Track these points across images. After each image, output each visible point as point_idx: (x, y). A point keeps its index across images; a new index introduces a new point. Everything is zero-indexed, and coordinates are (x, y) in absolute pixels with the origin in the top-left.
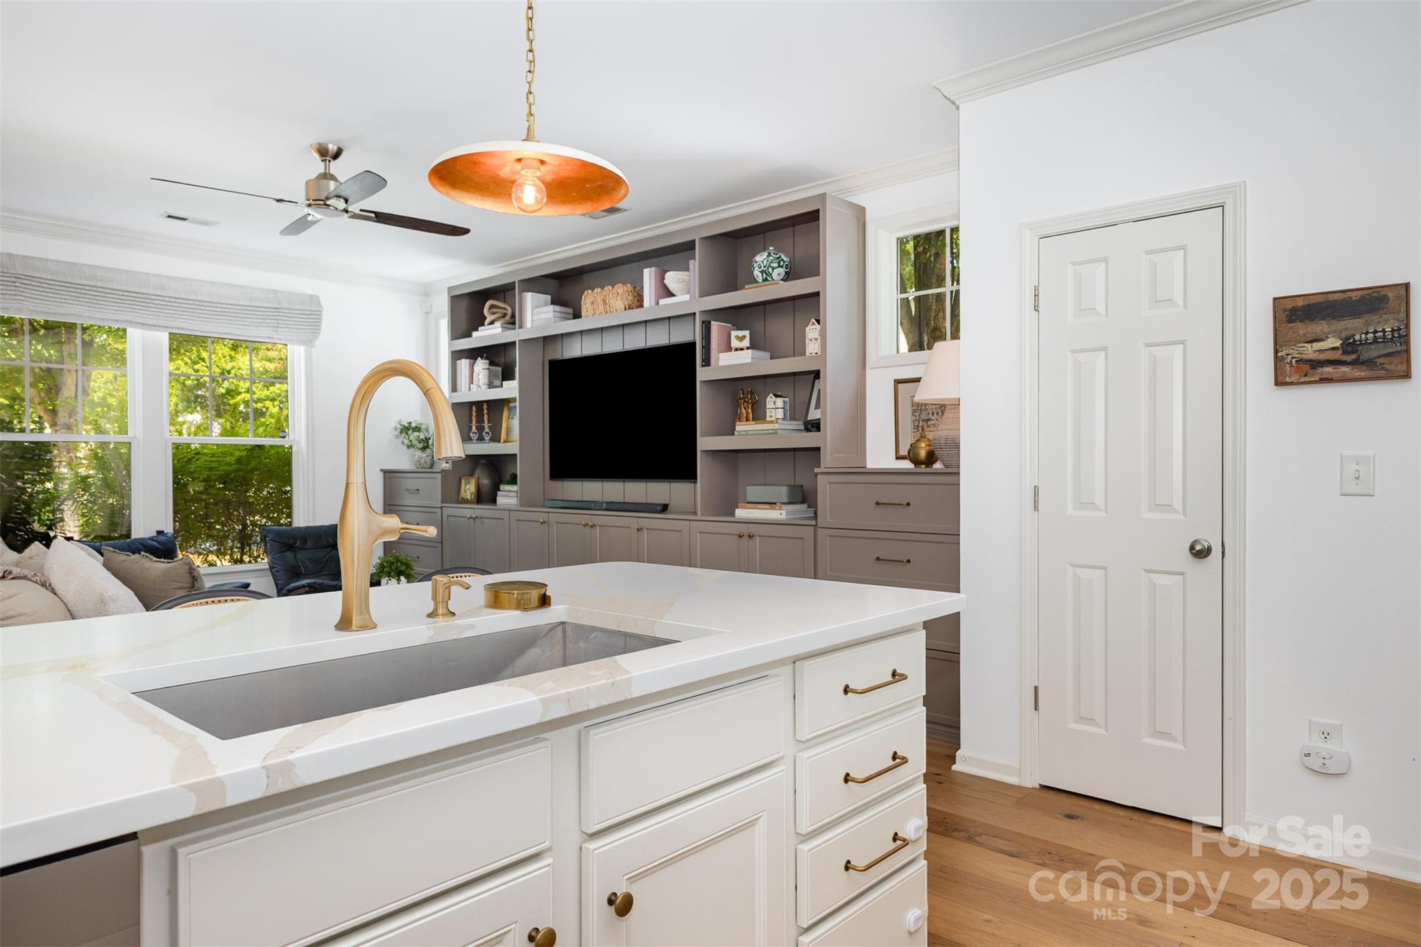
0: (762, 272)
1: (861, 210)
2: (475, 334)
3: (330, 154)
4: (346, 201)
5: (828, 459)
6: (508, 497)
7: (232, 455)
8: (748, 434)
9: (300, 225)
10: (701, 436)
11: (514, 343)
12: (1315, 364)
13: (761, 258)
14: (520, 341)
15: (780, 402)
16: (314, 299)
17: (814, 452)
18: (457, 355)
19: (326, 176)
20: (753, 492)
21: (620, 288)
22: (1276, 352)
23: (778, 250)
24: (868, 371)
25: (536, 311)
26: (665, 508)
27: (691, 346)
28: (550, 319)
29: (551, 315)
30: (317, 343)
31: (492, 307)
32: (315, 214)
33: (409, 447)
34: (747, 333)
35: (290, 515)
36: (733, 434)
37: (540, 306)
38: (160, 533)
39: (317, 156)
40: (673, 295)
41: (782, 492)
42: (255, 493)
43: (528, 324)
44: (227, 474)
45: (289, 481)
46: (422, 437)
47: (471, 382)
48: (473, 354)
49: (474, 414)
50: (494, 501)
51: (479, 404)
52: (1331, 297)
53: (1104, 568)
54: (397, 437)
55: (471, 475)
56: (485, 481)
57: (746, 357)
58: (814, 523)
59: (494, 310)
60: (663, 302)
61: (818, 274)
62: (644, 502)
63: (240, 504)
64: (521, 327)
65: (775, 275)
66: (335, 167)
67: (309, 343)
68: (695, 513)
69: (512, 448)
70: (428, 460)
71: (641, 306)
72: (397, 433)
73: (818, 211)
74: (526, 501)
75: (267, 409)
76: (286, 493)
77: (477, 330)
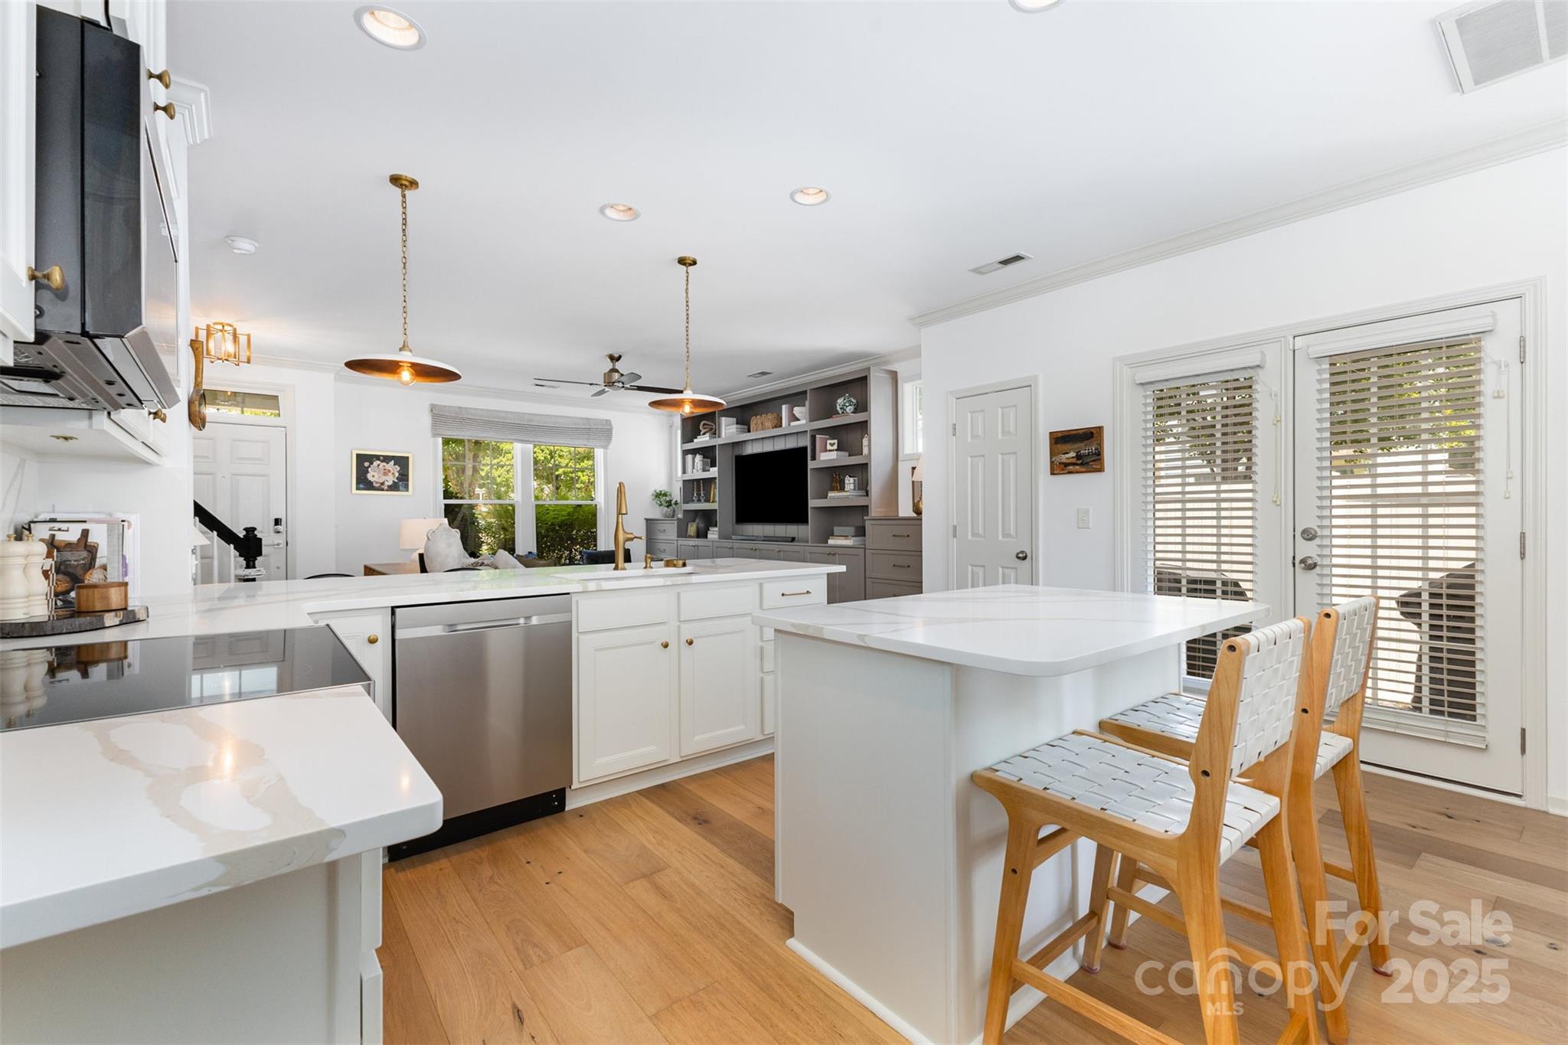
0: (841, 409)
1: (896, 373)
2: (695, 440)
3: (614, 359)
4: (623, 383)
5: (875, 511)
6: (713, 534)
7: (565, 510)
8: (835, 498)
9: (602, 392)
10: (812, 499)
11: (715, 446)
12: (1066, 465)
13: (840, 401)
14: (719, 445)
15: (852, 480)
16: (608, 422)
17: (865, 509)
18: (685, 453)
19: (614, 370)
20: (837, 530)
21: (770, 416)
22: (1051, 458)
23: (850, 396)
24: (899, 463)
25: (727, 428)
26: (793, 539)
27: (805, 448)
28: (733, 432)
29: (735, 430)
30: (610, 447)
31: (704, 424)
32: (607, 389)
33: (660, 505)
34: (836, 441)
35: (595, 545)
36: (826, 498)
37: (729, 425)
38: (530, 553)
39: (609, 360)
40: (799, 420)
41: (851, 530)
42: (576, 533)
43: (723, 436)
44: (563, 521)
45: (595, 526)
46: (668, 499)
47: (693, 468)
48: (694, 452)
49: (695, 486)
50: (706, 537)
51: (698, 480)
52: (1072, 433)
53: (984, 566)
54: (653, 500)
55: (694, 521)
56: (702, 525)
57: (833, 455)
58: (863, 546)
59: (705, 426)
60: (793, 424)
61: (867, 411)
62: (773, 535)
63: (568, 539)
64: (719, 437)
65: (848, 410)
66: (618, 365)
67: (605, 447)
68: (808, 542)
69: (714, 506)
70: (671, 513)
71: (781, 426)
72: (653, 497)
73: (866, 376)
74: (721, 537)
75: (579, 477)
76: (593, 532)
77: (696, 438)
